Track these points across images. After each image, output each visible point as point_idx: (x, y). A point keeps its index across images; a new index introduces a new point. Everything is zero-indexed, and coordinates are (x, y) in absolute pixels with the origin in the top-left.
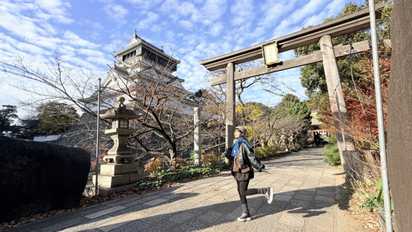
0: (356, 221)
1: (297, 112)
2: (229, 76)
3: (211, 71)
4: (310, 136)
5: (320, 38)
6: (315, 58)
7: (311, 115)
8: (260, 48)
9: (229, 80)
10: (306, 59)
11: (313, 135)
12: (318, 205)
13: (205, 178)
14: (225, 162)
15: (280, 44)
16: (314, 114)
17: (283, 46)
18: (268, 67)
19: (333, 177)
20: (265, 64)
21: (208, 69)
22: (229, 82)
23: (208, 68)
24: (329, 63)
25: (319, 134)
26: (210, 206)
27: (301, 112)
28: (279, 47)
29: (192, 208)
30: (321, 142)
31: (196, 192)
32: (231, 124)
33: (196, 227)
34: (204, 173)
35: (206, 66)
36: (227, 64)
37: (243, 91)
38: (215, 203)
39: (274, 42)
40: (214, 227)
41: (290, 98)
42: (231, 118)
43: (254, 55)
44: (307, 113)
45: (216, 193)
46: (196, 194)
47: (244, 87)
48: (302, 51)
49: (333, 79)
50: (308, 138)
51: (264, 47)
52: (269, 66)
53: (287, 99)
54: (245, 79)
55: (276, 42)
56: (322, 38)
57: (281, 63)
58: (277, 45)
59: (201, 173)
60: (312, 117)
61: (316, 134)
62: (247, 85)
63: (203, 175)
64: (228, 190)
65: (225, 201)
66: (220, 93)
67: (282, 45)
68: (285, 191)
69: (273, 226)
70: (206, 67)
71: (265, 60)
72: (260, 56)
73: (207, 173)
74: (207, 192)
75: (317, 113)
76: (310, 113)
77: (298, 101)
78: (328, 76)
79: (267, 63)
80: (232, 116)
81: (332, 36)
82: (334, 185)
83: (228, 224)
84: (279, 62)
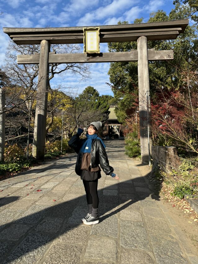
0: (175, 208)
1: (98, 106)
2: (43, 57)
3: (17, 44)
4: (106, 129)
5: (138, 37)
6: (132, 57)
7: (109, 110)
8: (81, 31)
9: (42, 61)
10: (124, 55)
11: (108, 128)
12: (141, 197)
13: (14, 176)
14: (31, 155)
15: (102, 33)
16: (112, 110)
17: (105, 37)
18: (87, 56)
19: (137, 168)
20: (85, 51)
21: (15, 41)
22: (42, 63)
23: (14, 39)
24: (143, 65)
25: (112, 128)
26: (42, 211)
27: (101, 106)
28: (101, 36)
29: (20, 217)
30: (113, 135)
31: (12, 195)
32: (42, 113)
33: (39, 242)
34: (11, 170)
35: (11, 36)
36: (41, 41)
37: (53, 76)
38: (46, 207)
39: (97, 29)
40: (61, 237)
41: (91, 91)
42: (43, 107)
43: (74, 38)
44: (107, 108)
45: (40, 194)
46: (15, 199)
47: (55, 73)
48: (115, 46)
49: (144, 79)
50: (104, 131)
51: (86, 32)
52: (89, 55)
53: (88, 92)
54: (56, 64)
55: (99, 29)
56: (140, 38)
57: (101, 55)
58: (99, 33)
59: (8, 170)
60: (110, 112)
61: (110, 128)
62: (59, 72)
63: (10, 172)
64: (52, 189)
65: (57, 203)
66: (25, 74)
67: (104, 35)
68: (109, 185)
69: (119, 224)
70: (12, 38)
71: (85, 47)
72: (80, 41)
73: (15, 169)
74: (28, 195)
75: (115, 108)
76: (109, 109)
77: (97, 95)
78: (140, 77)
79: (87, 51)
80: (44, 104)
81: (149, 38)
82: (141, 176)
83: (75, 230)
84: (99, 53)
